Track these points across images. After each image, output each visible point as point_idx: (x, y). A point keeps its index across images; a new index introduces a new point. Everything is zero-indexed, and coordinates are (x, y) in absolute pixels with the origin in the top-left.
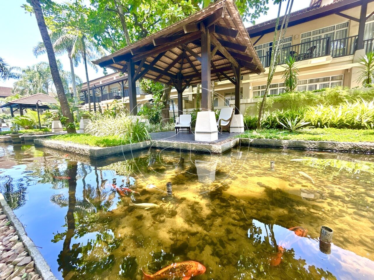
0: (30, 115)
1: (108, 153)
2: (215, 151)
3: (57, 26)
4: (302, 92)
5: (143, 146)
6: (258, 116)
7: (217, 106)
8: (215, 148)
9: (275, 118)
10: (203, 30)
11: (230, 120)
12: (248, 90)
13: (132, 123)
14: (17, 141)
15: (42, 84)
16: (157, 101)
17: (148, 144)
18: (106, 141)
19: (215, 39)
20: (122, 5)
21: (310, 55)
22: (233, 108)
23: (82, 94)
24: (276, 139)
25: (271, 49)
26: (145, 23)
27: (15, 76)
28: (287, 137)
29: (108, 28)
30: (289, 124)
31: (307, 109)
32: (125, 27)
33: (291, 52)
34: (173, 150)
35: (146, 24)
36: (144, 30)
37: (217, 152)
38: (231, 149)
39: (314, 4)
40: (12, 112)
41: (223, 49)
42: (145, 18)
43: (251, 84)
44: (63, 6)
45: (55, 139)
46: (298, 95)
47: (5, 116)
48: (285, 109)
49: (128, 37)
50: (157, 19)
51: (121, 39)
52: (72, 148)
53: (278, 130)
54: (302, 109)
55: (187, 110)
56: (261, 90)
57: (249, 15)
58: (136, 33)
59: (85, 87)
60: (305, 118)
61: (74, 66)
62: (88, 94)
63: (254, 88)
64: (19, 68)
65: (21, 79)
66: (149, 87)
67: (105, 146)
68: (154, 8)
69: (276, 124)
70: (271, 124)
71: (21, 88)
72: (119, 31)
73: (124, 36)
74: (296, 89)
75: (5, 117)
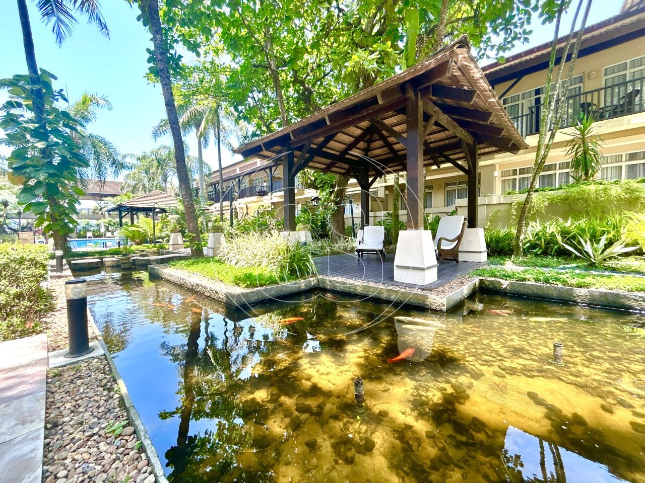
0: (143, 223)
1: (253, 300)
2: (433, 307)
3: (185, 96)
4: (612, 181)
5: (306, 286)
6: (514, 231)
7: (431, 207)
8: (434, 301)
9: (553, 235)
10: (410, 94)
11: (459, 238)
12: (492, 178)
13: (288, 247)
14: (127, 266)
15: (160, 177)
16: (325, 201)
17: (313, 284)
18: (249, 277)
19: (431, 104)
20: (276, 57)
21: (626, 108)
22: (463, 217)
23: (211, 189)
24: (560, 285)
25: (538, 101)
26: (309, 77)
27: (127, 166)
28: (584, 280)
29: (254, 91)
30: (587, 250)
31: (627, 219)
32: (278, 87)
33: (583, 105)
34: (355, 297)
35: (310, 79)
36: (306, 89)
37: (438, 309)
38: (463, 301)
39: (632, 7)
40: (121, 218)
41: (444, 119)
42: (309, 71)
43: (497, 166)
44: (194, 67)
45: (176, 267)
46: (605, 190)
47: (111, 221)
48: (576, 217)
49: (282, 103)
50: (327, 68)
51: (271, 105)
52: (200, 287)
53: (560, 260)
54: (615, 218)
55: (375, 214)
56: (518, 177)
57: (492, 47)
58: (294, 94)
59: (215, 178)
60: (623, 237)
61: (202, 147)
62: (219, 188)
63: (504, 174)
64: (132, 156)
65: (134, 170)
66: (313, 178)
67: (247, 287)
68: (323, 53)
69: (556, 247)
70: (543, 247)
71: (133, 183)
72: (270, 94)
73: (277, 100)
74: (598, 176)
75: (112, 223)
